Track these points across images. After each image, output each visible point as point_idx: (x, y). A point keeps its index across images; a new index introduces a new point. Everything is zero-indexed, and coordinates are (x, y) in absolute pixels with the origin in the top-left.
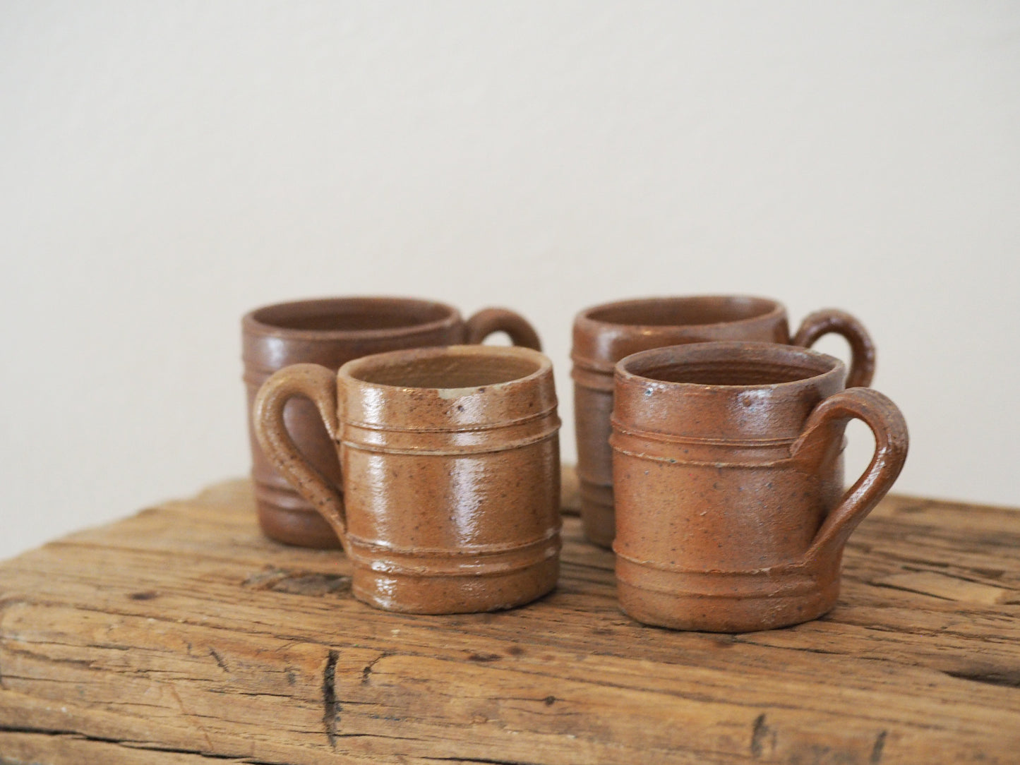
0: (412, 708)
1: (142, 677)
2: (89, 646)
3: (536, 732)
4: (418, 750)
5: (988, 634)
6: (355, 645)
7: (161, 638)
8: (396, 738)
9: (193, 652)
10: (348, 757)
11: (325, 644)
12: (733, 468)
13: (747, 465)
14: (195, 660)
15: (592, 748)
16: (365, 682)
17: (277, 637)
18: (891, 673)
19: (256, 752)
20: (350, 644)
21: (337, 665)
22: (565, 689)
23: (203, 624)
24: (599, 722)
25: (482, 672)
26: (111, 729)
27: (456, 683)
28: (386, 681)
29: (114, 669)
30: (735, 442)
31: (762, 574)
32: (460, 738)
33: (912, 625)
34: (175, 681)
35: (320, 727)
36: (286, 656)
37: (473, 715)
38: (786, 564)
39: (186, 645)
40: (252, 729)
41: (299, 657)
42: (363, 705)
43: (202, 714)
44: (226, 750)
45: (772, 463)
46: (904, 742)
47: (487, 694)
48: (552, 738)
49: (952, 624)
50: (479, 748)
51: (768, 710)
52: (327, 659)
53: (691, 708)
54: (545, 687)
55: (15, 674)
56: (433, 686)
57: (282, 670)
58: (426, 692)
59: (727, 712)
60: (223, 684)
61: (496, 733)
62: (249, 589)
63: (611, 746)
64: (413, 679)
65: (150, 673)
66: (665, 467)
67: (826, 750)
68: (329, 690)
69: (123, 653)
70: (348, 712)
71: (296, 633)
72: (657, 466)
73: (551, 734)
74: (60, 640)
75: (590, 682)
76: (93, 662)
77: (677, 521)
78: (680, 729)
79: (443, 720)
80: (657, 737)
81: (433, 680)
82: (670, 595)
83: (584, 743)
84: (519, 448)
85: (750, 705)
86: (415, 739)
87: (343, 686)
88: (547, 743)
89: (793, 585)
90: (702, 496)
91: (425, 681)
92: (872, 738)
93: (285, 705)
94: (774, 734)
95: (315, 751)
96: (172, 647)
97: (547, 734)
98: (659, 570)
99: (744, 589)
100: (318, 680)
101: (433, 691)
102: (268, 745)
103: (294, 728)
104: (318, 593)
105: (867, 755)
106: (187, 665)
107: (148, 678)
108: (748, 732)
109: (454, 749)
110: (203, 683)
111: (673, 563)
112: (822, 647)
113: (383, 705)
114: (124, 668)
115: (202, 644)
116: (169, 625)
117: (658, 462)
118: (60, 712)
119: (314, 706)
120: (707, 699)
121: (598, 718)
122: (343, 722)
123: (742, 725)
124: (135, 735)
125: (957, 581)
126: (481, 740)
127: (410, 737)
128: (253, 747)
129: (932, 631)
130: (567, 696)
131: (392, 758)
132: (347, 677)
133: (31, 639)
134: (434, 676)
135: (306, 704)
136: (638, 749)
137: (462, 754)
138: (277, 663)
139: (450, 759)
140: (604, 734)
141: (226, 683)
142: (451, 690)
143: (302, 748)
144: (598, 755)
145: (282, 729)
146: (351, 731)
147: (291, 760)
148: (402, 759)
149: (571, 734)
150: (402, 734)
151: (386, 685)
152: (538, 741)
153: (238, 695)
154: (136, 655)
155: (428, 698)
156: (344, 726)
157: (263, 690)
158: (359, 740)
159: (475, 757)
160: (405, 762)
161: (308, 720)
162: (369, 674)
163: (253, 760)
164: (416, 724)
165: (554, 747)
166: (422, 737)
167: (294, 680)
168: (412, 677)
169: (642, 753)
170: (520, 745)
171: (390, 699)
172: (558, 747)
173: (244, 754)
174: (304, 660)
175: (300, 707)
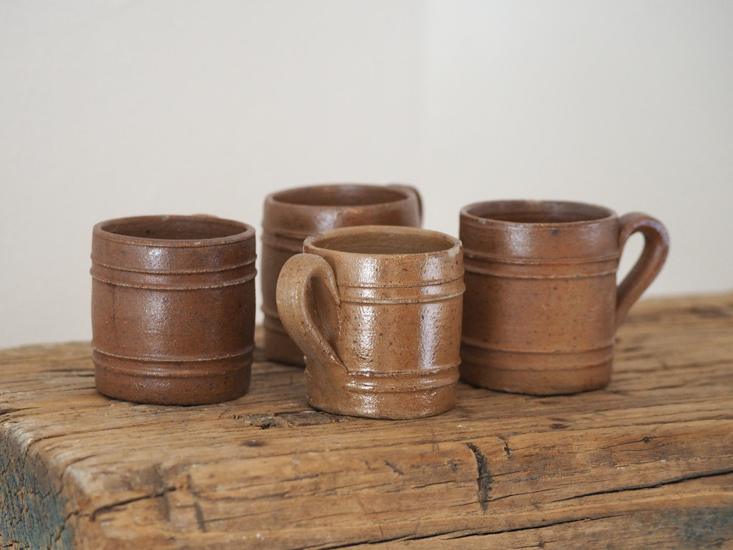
0: (547, 467)
1: (331, 494)
2: (283, 481)
3: (640, 463)
4: (550, 497)
8: (533, 493)
9: (371, 467)
10: (494, 515)
14: (375, 471)
15: (678, 465)
16: (510, 458)
19: (417, 530)
21: (480, 451)
24: (684, 446)
27: (575, 443)
28: (526, 453)
29: (305, 494)
32: (583, 481)
34: (359, 491)
35: (475, 498)
36: (443, 453)
37: (591, 462)
39: (364, 463)
40: (419, 513)
41: (453, 452)
42: (509, 475)
43: (380, 510)
44: (393, 534)
47: (601, 445)
48: (649, 465)
50: (594, 485)
52: (470, 449)
55: (218, 517)
56: (561, 448)
57: (446, 463)
58: (558, 454)
60: (398, 484)
61: (609, 471)
63: (690, 461)
65: (337, 490)
66: (571, 281)
68: (479, 470)
69: (313, 480)
70: (498, 482)
72: (565, 282)
73: (649, 462)
74: (255, 482)
79: (570, 470)
80: (724, 447)
81: (558, 445)
83: (672, 463)
86: (549, 490)
87: (494, 462)
88: (647, 469)
90: (593, 297)
91: (553, 447)
93: (448, 489)
95: (468, 517)
96: (354, 467)
97: (647, 463)
98: (565, 354)
100: (473, 464)
101: (562, 452)
102: (431, 522)
103: (455, 504)
106: (371, 477)
107: (336, 494)
109: (577, 490)
110: (382, 487)
111: (574, 347)
113: (524, 471)
115: (376, 460)
117: (566, 279)
118: (255, 538)
119: (471, 484)
121: (683, 443)
122: (493, 490)
126: (597, 479)
127: (544, 489)
128: (417, 526)
130: (653, 435)
131: (528, 508)
132: (496, 457)
133: (229, 487)
134: (558, 442)
135: (465, 484)
136: (710, 458)
137: (583, 492)
138: (440, 459)
139: (576, 497)
140: (687, 453)
141: (401, 483)
142: (575, 450)
143: (460, 516)
144: (682, 468)
145: (444, 507)
146: (501, 495)
147: (445, 529)
148: (537, 507)
149: (664, 458)
150: (539, 489)
151: (526, 456)
152: (639, 470)
153: (410, 490)
154: (325, 479)
155: (559, 458)
156: (495, 493)
157: (431, 481)
158: (506, 500)
159: (592, 492)
160: (538, 508)
161: (466, 495)
162: (511, 452)
163: (414, 536)
164: (549, 479)
165: (652, 471)
166: (554, 487)
167: (457, 469)
168: (543, 446)
169: (713, 460)
170: (626, 474)
171: (531, 465)
172: (654, 470)
173: (407, 533)
174: (457, 453)
175: (461, 487)
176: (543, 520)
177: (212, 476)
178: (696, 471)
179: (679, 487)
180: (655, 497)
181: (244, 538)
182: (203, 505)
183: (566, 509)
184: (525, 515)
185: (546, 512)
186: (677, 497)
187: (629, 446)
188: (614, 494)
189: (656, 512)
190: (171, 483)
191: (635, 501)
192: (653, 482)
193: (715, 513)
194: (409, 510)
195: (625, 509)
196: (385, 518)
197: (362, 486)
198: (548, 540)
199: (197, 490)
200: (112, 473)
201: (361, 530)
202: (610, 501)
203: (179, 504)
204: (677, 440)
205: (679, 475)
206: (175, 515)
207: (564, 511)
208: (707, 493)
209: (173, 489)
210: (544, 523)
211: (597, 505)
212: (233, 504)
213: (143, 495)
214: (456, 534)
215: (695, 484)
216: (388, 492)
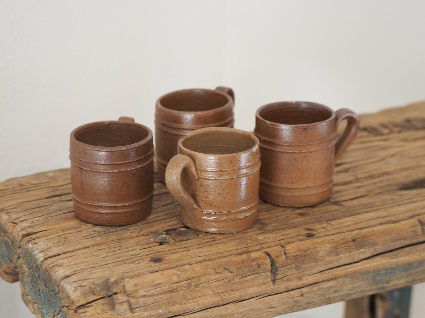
0: (305, 260)
2: (172, 284)
3: (351, 252)
4: (307, 274)
7: (201, 271)
8: (298, 273)
9: (217, 271)
10: (279, 286)
14: (219, 274)
15: (369, 251)
16: (287, 258)
21: (272, 256)
24: (372, 241)
27: (319, 246)
28: (295, 254)
29: (183, 289)
32: (323, 264)
34: (211, 284)
35: (270, 279)
36: (253, 260)
37: (327, 255)
39: (213, 270)
40: (242, 290)
41: (257, 258)
42: (286, 266)
43: (222, 292)
47: (332, 246)
48: (356, 252)
50: (328, 265)
52: (266, 255)
54: (349, 236)
55: (140, 306)
56: (312, 250)
57: (255, 265)
61: (335, 258)
63: (376, 247)
65: (200, 285)
66: (313, 153)
69: (187, 282)
70: (281, 271)
74: (158, 286)
76: (175, 289)
78: (399, 234)
79: (316, 260)
80: (392, 239)
83: (367, 250)
85: (411, 218)
86: (306, 271)
87: (279, 261)
88: (355, 254)
90: (324, 158)
91: (308, 250)
93: (256, 277)
95: (266, 288)
96: (208, 272)
97: (354, 251)
98: (310, 187)
100: (268, 263)
102: (247, 293)
103: (260, 283)
106: (217, 276)
107: (199, 287)
108: (419, 226)
109: (320, 268)
110: (222, 281)
111: (315, 184)
113: (294, 263)
115: (219, 267)
116: (195, 265)
117: (310, 152)
118: (160, 313)
119: (267, 273)
122: (279, 274)
123: (417, 225)
124: (190, 310)
126: (330, 262)
127: (303, 271)
128: (241, 296)
130: (357, 237)
131: (296, 280)
132: (280, 258)
133: (145, 290)
134: (310, 247)
135: (265, 273)
137: (323, 269)
138: (251, 263)
139: (319, 272)
140: (374, 244)
141: (232, 277)
143: (262, 289)
144: (371, 252)
145: (254, 286)
146: (282, 277)
147: (254, 296)
148: (300, 279)
149: (363, 248)
150: (301, 271)
151: (295, 256)
152: (351, 255)
153: (237, 280)
154: (193, 280)
155: (311, 255)
156: (279, 276)
157: (247, 274)
158: (285, 279)
159: (327, 268)
161: (265, 279)
162: (287, 255)
163: (239, 301)
164: (306, 265)
165: (357, 255)
166: (308, 269)
167: (260, 267)
168: (303, 250)
169: (386, 246)
170: (344, 258)
171: (297, 260)
172: (358, 254)
173: (236, 300)
174: (260, 258)
175: (262, 275)
176: (303, 285)
177: (136, 285)
178: (378, 252)
179: (370, 260)
180: (358, 267)
181: (153, 313)
182: (132, 300)
183: (314, 278)
184: (294, 284)
185: (305, 281)
186: (369, 265)
187: (346, 245)
188: (338, 268)
189: (358, 273)
190: (115, 291)
191: (348, 270)
192: (357, 260)
193: (386, 270)
194: (237, 290)
195: (343, 274)
196: (225, 295)
197: (212, 281)
198: (305, 293)
199: (128, 293)
200: (84, 286)
201: (212, 302)
202: (336, 272)
203: (119, 302)
204: (369, 239)
205: (370, 255)
206: (117, 307)
208: (383, 262)
209: (116, 293)
210: (304, 286)
211: (330, 274)
212: (147, 298)
213: (101, 296)
214: (260, 297)
215: (378, 258)
216: (226, 282)
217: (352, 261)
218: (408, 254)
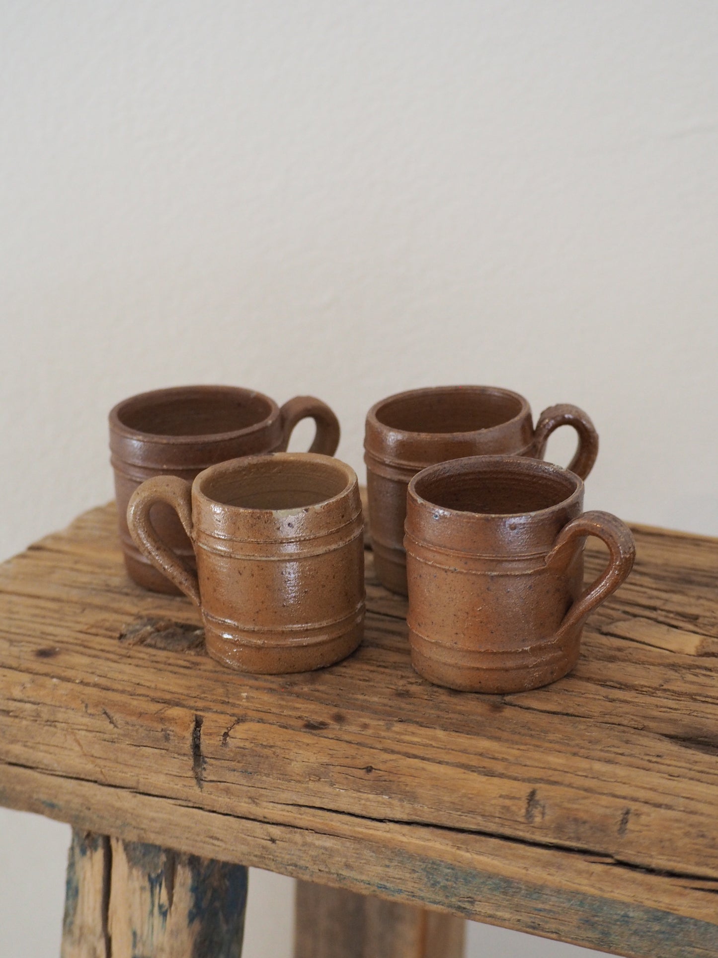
0: (261, 766)
1: (50, 726)
2: (8, 699)
3: (360, 792)
4: (267, 796)
5: (695, 692)
6: (215, 710)
7: (64, 698)
8: (249, 787)
9: (89, 711)
10: (212, 796)
11: (191, 708)
12: (502, 576)
13: (513, 573)
14: (91, 717)
15: (402, 807)
16: (225, 744)
17: (154, 700)
18: (627, 742)
19: (140, 786)
20: (210, 709)
21: (202, 728)
22: (381, 759)
23: (96, 685)
24: (407, 789)
25: (315, 742)
26: (28, 760)
27: (295, 750)
28: (242, 745)
30: (504, 557)
31: (524, 652)
32: (300, 791)
33: (636, 683)
34: (77, 731)
35: (191, 774)
36: (162, 719)
37: (309, 774)
38: (543, 643)
39: (84, 705)
40: (137, 771)
41: (172, 720)
42: (223, 761)
43: (98, 755)
44: (117, 782)
45: (532, 571)
46: (644, 819)
47: (320, 761)
48: (371, 796)
49: (667, 681)
50: (314, 799)
51: (538, 785)
52: (194, 723)
53: (477, 782)
54: (366, 757)
56: (278, 751)
57: (160, 730)
58: (273, 755)
59: (507, 786)
60: (114, 736)
61: (328, 789)
62: (126, 645)
63: (416, 806)
64: (262, 744)
65: (57, 723)
66: (449, 573)
67: (584, 822)
68: (196, 747)
69: (35, 707)
70: (212, 765)
71: (168, 696)
72: (443, 573)
73: (370, 794)
75: (399, 753)
76: (12, 711)
77: (459, 613)
78: (470, 798)
79: (285, 776)
80: (453, 803)
81: (277, 746)
82: (454, 667)
83: (396, 802)
84: (335, 550)
85: (524, 780)
86: (265, 788)
87: (207, 744)
88: (367, 800)
89: (546, 657)
90: (478, 595)
91: (271, 747)
92: (619, 816)
93: (162, 756)
94: (544, 807)
95: (186, 789)
96: (73, 706)
97: (368, 793)
98: (445, 647)
99: (510, 664)
100: (188, 739)
101: (278, 755)
102: (150, 783)
103: (171, 773)
104: (180, 648)
105: (616, 828)
106: (86, 720)
107: (55, 726)
108: (523, 804)
109: (294, 797)
110: (98, 734)
111: (456, 643)
112: (571, 711)
113: (239, 762)
114: (36, 717)
115: (96, 706)
116: (70, 685)
117: (443, 569)
119: (185, 758)
120: (490, 774)
121: (407, 785)
122: (208, 771)
123: (519, 799)
124: (46, 765)
125: (666, 628)
126: (315, 794)
127: (260, 786)
128: (138, 782)
129: (652, 688)
130: (381, 766)
131: (247, 800)
132: (210, 739)
134: (279, 744)
135: (179, 756)
136: (439, 810)
137: (301, 802)
138: (155, 724)
139: (292, 805)
140: (412, 797)
141: (116, 736)
142: (292, 755)
143: (177, 787)
144: (407, 811)
145: (160, 772)
146: (215, 779)
147: (168, 794)
148: (254, 802)
149: (386, 795)
150: (254, 784)
151: (241, 748)
152: (360, 799)
153: (125, 745)
154: (45, 709)
155: (274, 760)
156: (209, 775)
157: (145, 743)
158: (222, 786)
159: (311, 805)
160: (257, 804)
161: (180, 768)
162: (228, 738)
163: (138, 791)
164: (264, 778)
165: (373, 804)
166: (269, 788)
167: (169, 739)
168: (261, 742)
169: (441, 813)
170: (346, 800)
171: (245, 758)
172: (376, 804)
173: (131, 786)
174: (176, 723)
175: (174, 758)
176: (265, 817)
178: (424, 819)
179: (406, 829)
180: (381, 831)
183: (285, 813)
184: (244, 807)
185: (266, 810)
186: (404, 839)
187: (350, 771)
188: (334, 814)
189: (384, 846)
191: (357, 829)
192: (375, 815)
193: (453, 869)
194: (126, 764)
195: (348, 833)
196: (105, 765)
197: (79, 727)
198: (278, 838)
201: (84, 768)
202: (332, 821)
204: (400, 780)
205: (405, 817)
207: (284, 815)
208: (438, 845)
210: (266, 820)
214: (179, 802)
215: (425, 833)
216: (104, 740)
217: (364, 813)
218: (493, 854)
